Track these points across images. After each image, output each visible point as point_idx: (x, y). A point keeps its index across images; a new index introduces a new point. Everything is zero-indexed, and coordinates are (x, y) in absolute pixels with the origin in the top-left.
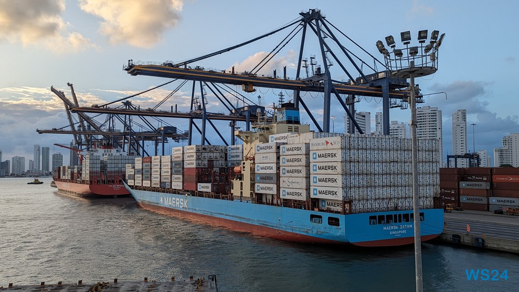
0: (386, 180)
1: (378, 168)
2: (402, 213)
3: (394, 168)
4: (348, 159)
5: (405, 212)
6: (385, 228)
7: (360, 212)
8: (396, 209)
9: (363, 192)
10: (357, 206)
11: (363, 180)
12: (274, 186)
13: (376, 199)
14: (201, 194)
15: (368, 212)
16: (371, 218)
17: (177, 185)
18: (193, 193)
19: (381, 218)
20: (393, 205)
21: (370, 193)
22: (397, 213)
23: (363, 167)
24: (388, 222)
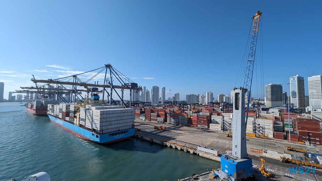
0: (116, 122)
1: (113, 119)
2: (121, 131)
3: (119, 118)
4: (102, 117)
5: (122, 131)
6: (114, 137)
7: (106, 133)
8: (119, 130)
9: (107, 127)
10: (105, 131)
11: (108, 123)
12: (84, 122)
13: (112, 128)
14: (66, 121)
15: (109, 133)
16: (109, 134)
17: (60, 116)
18: (65, 120)
19: (113, 134)
20: (118, 129)
21: (110, 127)
22: (119, 132)
23: (108, 119)
24: (116, 135)
